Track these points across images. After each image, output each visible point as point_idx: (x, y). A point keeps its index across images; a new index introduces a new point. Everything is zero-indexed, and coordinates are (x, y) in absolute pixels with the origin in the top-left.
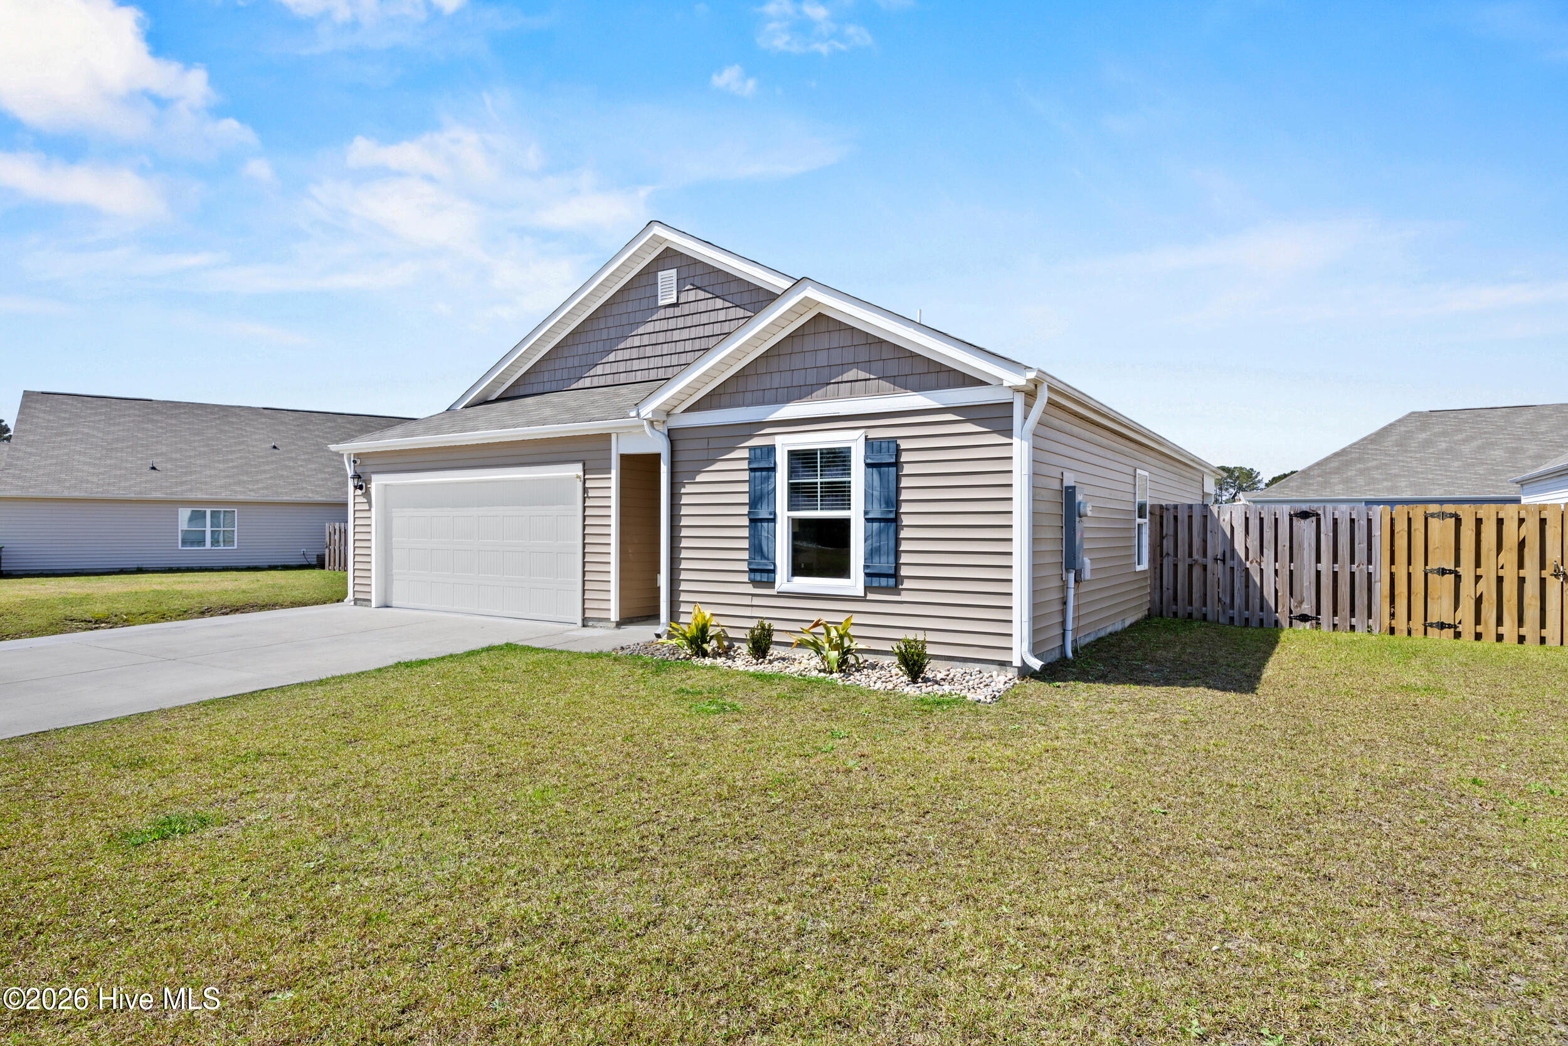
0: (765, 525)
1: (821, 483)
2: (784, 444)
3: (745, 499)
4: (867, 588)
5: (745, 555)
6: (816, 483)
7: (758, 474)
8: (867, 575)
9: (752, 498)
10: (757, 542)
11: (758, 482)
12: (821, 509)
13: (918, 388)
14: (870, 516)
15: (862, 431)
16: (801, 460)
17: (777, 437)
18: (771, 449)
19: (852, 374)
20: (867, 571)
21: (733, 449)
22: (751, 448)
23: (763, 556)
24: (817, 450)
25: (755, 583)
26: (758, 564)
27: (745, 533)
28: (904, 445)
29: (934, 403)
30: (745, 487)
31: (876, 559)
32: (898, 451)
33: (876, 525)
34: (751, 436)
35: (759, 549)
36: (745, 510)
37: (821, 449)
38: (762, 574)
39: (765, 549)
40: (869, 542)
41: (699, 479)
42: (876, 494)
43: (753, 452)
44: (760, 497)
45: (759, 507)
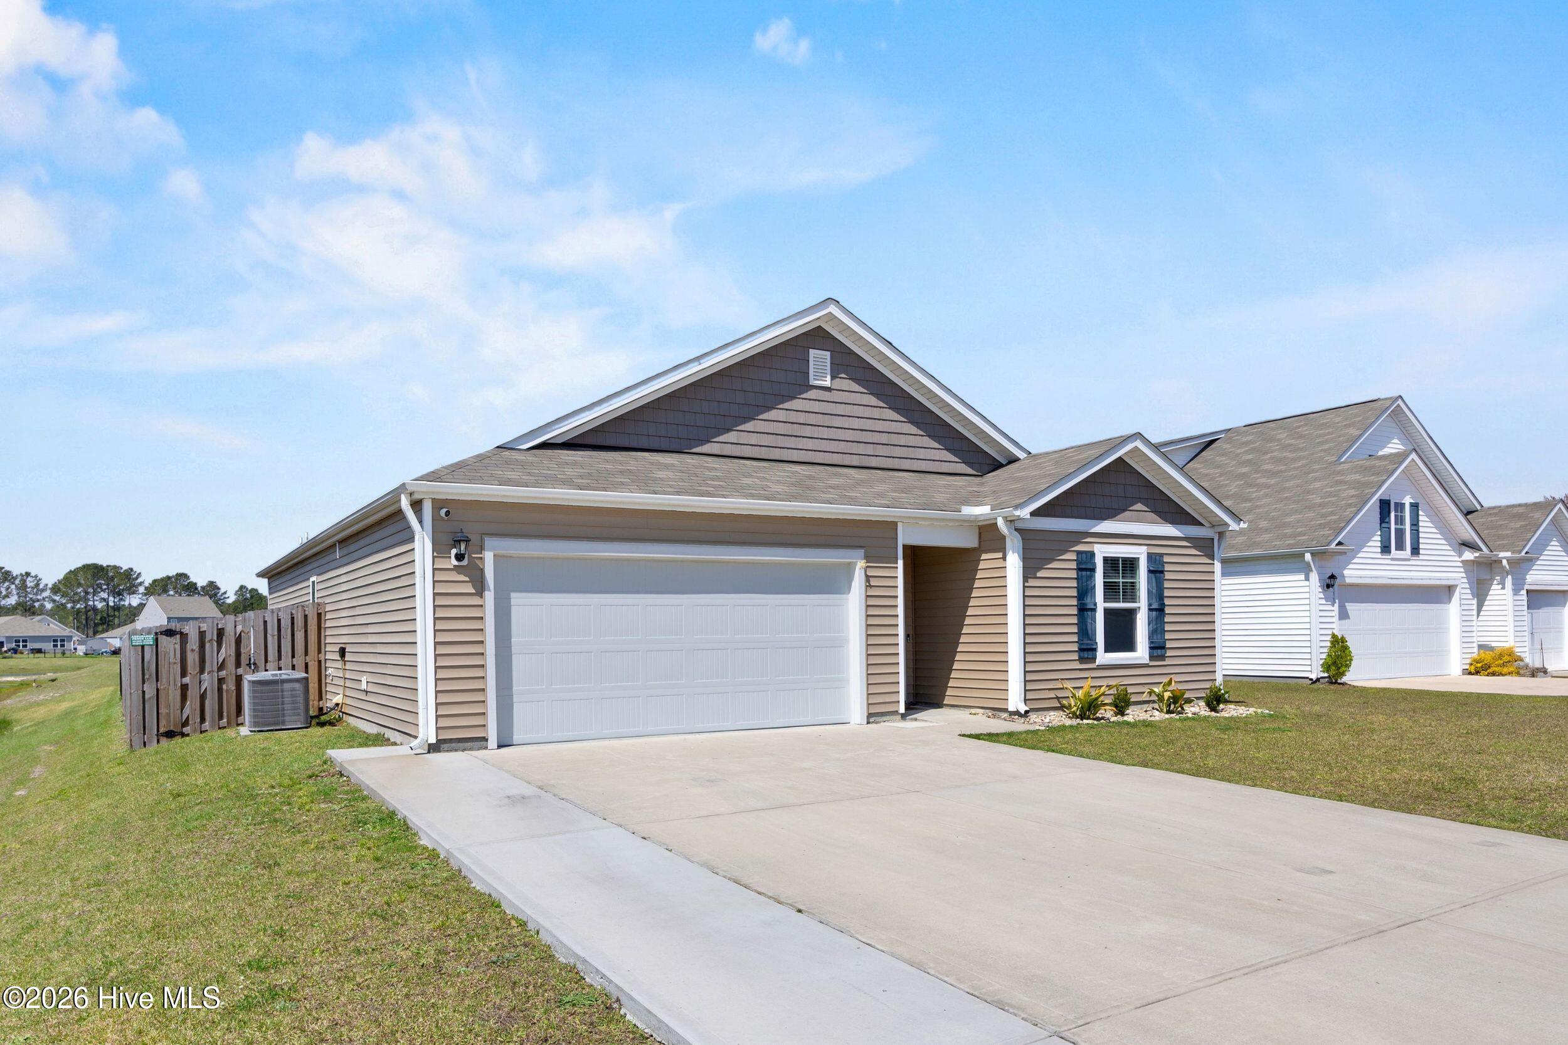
0: (1089, 613)
1: (1123, 582)
2: (1102, 551)
3: (1074, 593)
4: (1152, 658)
5: (1075, 638)
6: (1119, 582)
7: (1084, 573)
8: (1151, 648)
9: (1080, 591)
10: (1084, 628)
11: (1084, 579)
12: (1123, 602)
13: (1173, 522)
14: (1153, 607)
15: (1146, 547)
16: (1111, 563)
17: (1096, 545)
18: (1092, 555)
19: (1139, 506)
20: (1152, 646)
21: (1066, 551)
22: (1079, 553)
23: (1089, 639)
24: (1119, 557)
25: (1082, 660)
26: (1087, 644)
27: (1075, 620)
28: (1166, 559)
29: (1180, 533)
30: (1074, 584)
31: (1155, 637)
32: (1163, 564)
33: (1154, 613)
34: (1079, 543)
35: (1085, 632)
36: (1074, 602)
37: (1122, 558)
38: (1087, 652)
39: (1090, 632)
40: (1151, 625)
41: (1039, 574)
42: (1154, 591)
43: (1080, 556)
44: (1084, 592)
45: (1085, 599)
